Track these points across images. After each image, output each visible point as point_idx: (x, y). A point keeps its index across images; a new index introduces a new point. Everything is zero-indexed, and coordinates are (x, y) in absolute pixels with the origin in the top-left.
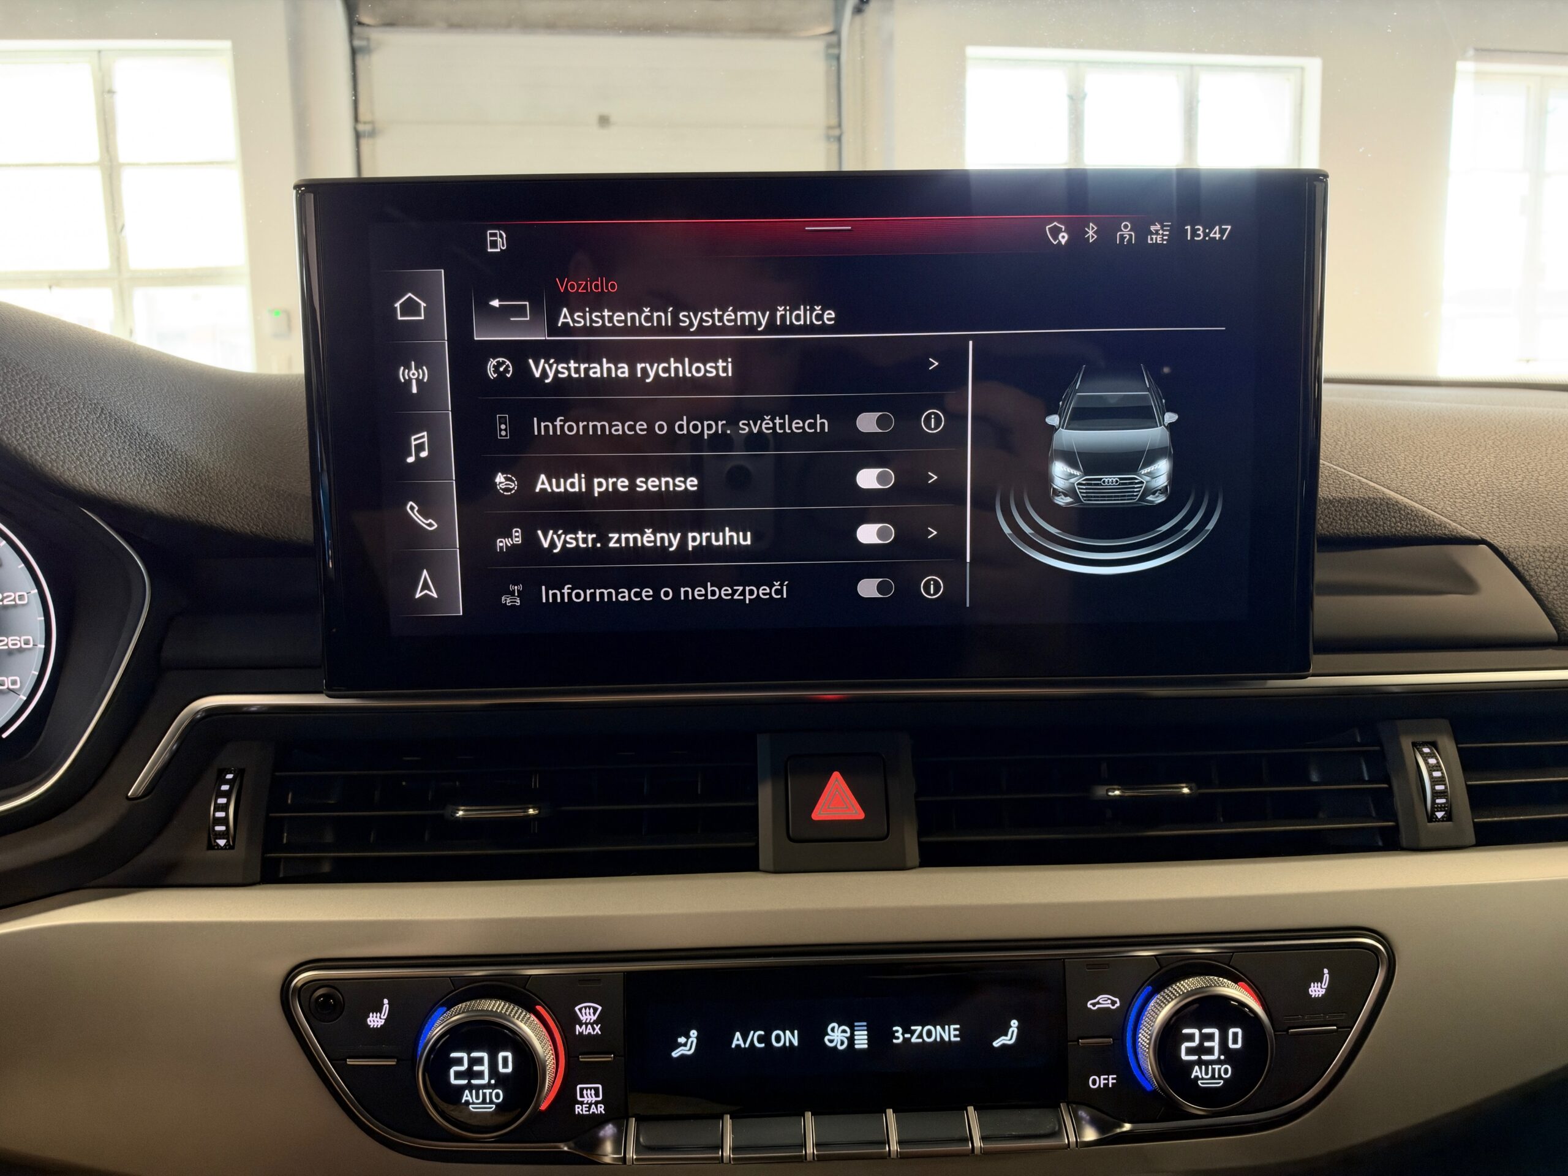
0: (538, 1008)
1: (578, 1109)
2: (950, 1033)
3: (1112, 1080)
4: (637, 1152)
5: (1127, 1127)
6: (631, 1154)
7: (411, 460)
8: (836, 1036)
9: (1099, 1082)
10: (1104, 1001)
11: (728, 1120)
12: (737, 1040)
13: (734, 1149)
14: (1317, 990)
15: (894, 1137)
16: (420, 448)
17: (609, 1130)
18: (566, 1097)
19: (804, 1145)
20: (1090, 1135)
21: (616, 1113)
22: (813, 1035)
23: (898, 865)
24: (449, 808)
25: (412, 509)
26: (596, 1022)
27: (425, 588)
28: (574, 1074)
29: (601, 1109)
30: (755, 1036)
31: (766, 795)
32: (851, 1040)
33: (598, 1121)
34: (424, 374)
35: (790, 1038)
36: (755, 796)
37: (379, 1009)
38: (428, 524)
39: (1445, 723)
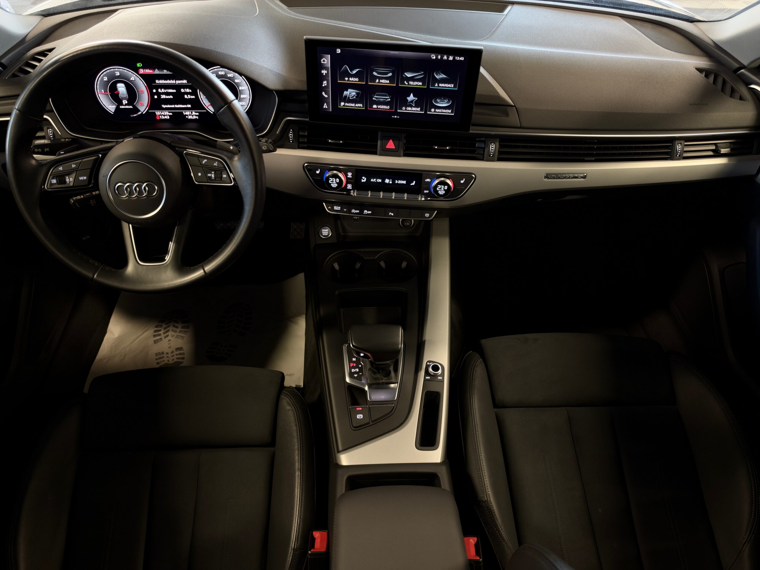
0: (342, 173)
1: (348, 188)
2: (404, 182)
3: (428, 192)
4: (356, 195)
5: (429, 199)
6: (355, 195)
7: (323, 85)
8: (387, 181)
9: (426, 192)
10: (428, 180)
11: (370, 191)
12: (372, 180)
13: (370, 196)
14: (462, 182)
15: (394, 196)
16: (325, 84)
17: (352, 191)
18: (346, 186)
19: (380, 196)
20: (423, 199)
21: (354, 188)
22: (383, 180)
23: (399, 156)
24: (328, 140)
25: (323, 93)
26: (351, 175)
27: (325, 106)
28: (347, 182)
29: (351, 188)
30: (375, 180)
31: (379, 143)
32: (389, 182)
33: (350, 190)
34: (326, 72)
35: (380, 181)
36: (377, 142)
37: (318, 170)
38: (326, 96)
39: (498, 140)
